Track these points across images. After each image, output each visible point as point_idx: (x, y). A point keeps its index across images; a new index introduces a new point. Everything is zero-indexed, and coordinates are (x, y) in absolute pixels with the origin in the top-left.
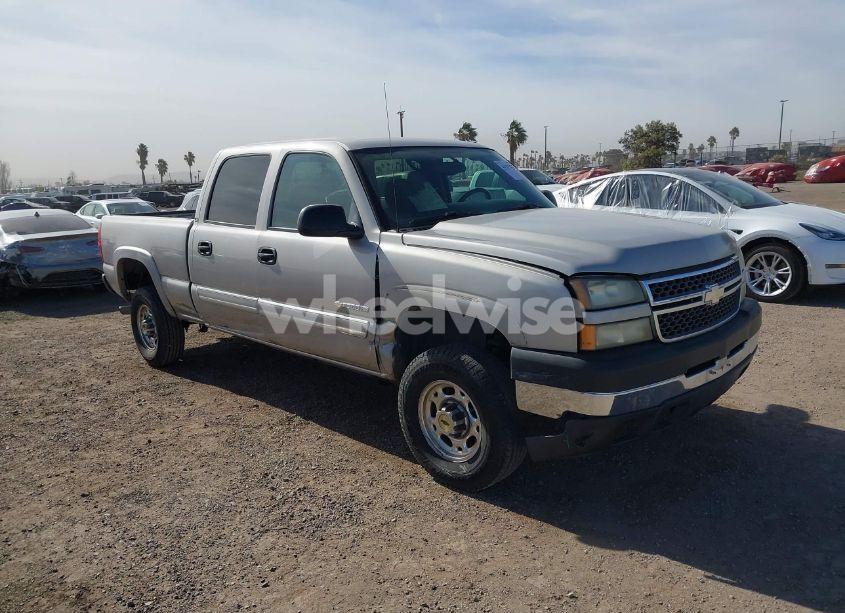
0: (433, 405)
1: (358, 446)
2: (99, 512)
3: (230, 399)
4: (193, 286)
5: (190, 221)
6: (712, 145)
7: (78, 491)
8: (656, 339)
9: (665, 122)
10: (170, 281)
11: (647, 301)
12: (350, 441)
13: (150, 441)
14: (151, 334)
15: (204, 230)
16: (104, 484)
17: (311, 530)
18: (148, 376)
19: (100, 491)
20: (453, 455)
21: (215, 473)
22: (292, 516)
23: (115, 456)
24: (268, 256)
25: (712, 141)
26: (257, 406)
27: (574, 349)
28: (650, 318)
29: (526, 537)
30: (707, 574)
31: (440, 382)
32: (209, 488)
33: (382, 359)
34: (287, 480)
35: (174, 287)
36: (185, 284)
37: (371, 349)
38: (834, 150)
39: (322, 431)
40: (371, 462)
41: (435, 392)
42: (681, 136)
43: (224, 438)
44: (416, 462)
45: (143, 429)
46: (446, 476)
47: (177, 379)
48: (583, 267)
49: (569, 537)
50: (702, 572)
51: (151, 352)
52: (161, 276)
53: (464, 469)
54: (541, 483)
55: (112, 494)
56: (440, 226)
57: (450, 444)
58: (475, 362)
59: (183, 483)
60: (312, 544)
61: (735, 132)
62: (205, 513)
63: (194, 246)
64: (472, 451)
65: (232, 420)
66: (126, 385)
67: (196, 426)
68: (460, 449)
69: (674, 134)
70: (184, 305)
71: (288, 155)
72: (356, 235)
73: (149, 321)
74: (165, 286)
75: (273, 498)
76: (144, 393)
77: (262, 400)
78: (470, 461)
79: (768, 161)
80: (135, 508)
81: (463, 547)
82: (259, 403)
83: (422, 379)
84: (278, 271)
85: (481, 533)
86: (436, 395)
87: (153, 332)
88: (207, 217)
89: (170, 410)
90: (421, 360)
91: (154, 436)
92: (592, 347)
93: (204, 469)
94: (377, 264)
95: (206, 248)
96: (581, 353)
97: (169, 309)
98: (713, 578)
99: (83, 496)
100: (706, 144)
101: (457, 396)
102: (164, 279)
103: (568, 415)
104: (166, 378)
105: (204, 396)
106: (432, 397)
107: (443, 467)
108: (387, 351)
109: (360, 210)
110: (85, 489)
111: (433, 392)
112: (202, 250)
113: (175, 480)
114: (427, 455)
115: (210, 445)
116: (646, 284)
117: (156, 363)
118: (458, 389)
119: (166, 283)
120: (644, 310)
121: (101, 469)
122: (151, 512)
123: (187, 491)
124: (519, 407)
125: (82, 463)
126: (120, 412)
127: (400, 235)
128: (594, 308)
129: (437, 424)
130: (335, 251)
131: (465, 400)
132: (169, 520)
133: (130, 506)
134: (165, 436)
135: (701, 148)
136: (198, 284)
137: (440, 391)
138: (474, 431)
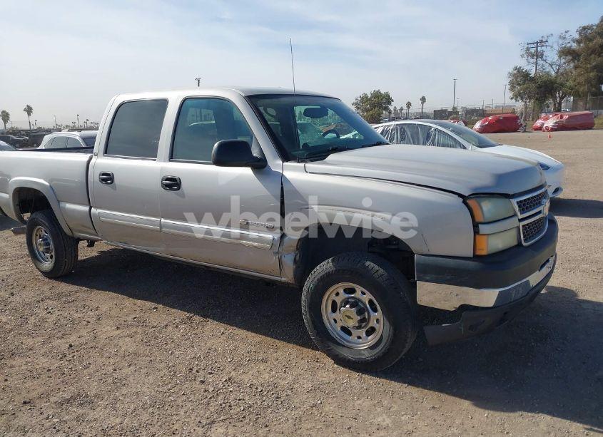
0: (334, 303)
1: (258, 338)
2: (47, 418)
3: (129, 302)
4: (93, 210)
5: (89, 155)
6: (409, 108)
7: (19, 399)
8: (520, 244)
9: (382, 92)
10: (69, 206)
11: (515, 215)
12: (250, 334)
13: (71, 346)
14: (48, 251)
15: (104, 163)
16: (41, 390)
17: (253, 417)
18: (47, 286)
19: (40, 398)
20: (355, 343)
21: (144, 371)
22: (230, 406)
23: (43, 362)
24: (172, 184)
25: (409, 105)
26: (156, 308)
27: (470, 254)
28: (518, 228)
29: (433, 408)
30: (586, 426)
31: (340, 284)
32: (144, 385)
33: (285, 267)
34: (211, 373)
35: (74, 211)
36: (87, 209)
37: (275, 259)
38: (488, 112)
39: (222, 327)
40: (276, 352)
41: (337, 292)
42: (392, 101)
43: (139, 337)
44: (317, 349)
45: (60, 334)
46: (349, 360)
47: (75, 288)
48: (476, 189)
49: (466, 404)
50: (581, 425)
51: (48, 265)
52: (59, 202)
53: (367, 355)
54: (421, 360)
55: (53, 399)
56: (332, 157)
57: (349, 333)
58: (377, 268)
59: (119, 383)
60: (260, 432)
61: (423, 99)
62: (150, 410)
63: (94, 176)
64: (372, 339)
65: (140, 322)
66: (28, 295)
67: (107, 329)
68: (359, 338)
69: (389, 100)
70: (83, 226)
71: (185, 100)
72: (259, 165)
73: (45, 240)
74: (63, 210)
75: (205, 391)
76: (48, 301)
77: (159, 303)
78: (372, 348)
79: (447, 119)
80: (81, 411)
81: (388, 421)
82: (156, 305)
83: (326, 282)
84: (183, 196)
85: (395, 407)
86: (337, 294)
87: (49, 249)
88: (106, 152)
89: (79, 315)
90: (326, 266)
91: (73, 339)
92: (484, 253)
93: (132, 368)
94: (282, 188)
95: (108, 178)
96: (476, 257)
97: (66, 230)
98: (591, 430)
99: (25, 403)
100: (405, 107)
101: (358, 295)
102: (62, 204)
103: (464, 308)
104: (64, 287)
105: (105, 302)
106: (333, 297)
107: (345, 353)
108: (289, 261)
109: (262, 143)
110: (25, 396)
111: (335, 292)
112: (103, 180)
113: (110, 380)
114: (330, 344)
115: (128, 345)
116: (514, 202)
117: (51, 275)
118: (359, 289)
119: (64, 208)
120: (514, 222)
121: (33, 375)
122: (98, 413)
123: (124, 391)
124: (419, 303)
125: (12, 370)
126: (32, 320)
127: (302, 165)
128: (486, 221)
129: (338, 319)
130: (239, 177)
131: (366, 298)
132: (118, 420)
133: (75, 410)
134: (84, 340)
135: (402, 109)
136: (97, 207)
137: (341, 291)
138: (373, 323)
